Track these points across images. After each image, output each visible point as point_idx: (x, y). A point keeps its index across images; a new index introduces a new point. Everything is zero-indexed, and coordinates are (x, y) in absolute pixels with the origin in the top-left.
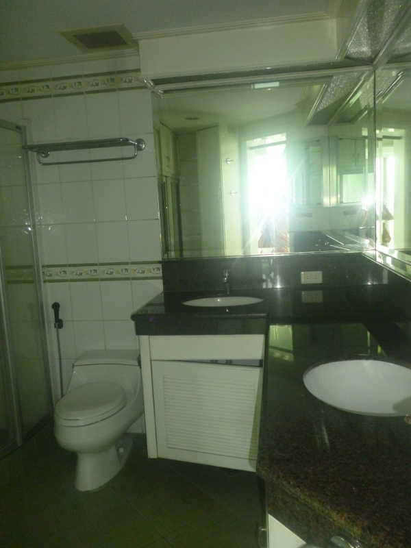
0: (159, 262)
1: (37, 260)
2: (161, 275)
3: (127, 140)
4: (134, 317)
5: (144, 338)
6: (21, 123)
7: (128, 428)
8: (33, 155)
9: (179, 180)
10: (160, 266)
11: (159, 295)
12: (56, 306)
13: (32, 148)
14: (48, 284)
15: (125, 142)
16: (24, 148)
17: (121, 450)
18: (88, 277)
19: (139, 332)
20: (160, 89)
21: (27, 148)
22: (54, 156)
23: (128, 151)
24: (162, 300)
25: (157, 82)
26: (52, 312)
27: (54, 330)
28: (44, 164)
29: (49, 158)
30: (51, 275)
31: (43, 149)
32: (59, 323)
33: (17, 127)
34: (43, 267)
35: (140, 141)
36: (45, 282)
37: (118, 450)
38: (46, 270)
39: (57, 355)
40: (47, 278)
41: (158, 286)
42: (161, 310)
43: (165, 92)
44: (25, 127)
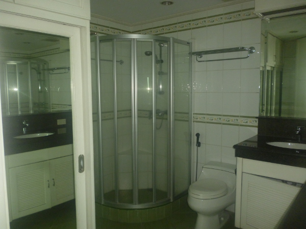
0: (257, 118)
1: (191, 110)
2: (257, 125)
3: (243, 48)
4: (235, 147)
5: (240, 159)
6: (190, 41)
7: (226, 208)
8: (194, 57)
9: (282, 69)
10: (257, 120)
11: (255, 136)
12: (198, 135)
13: (194, 53)
14: (195, 123)
15: (243, 49)
16: (190, 53)
17: (222, 219)
18: (216, 121)
19: (237, 155)
20: (267, 18)
21: (192, 54)
22: (205, 57)
23: (244, 54)
24: (256, 140)
25: (265, 14)
26: (196, 138)
27: (196, 147)
28: (199, 62)
29: (202, 58)
30: (197, 118)
31: (200, 54)
32: (199, 144)
33: (188, 43)
34: (194, 114)
35: (252, 48)
36: (194, 122)
37: (220, 219)
38: (195, 115)
39: (196, 161)
40: (195, 120)
41: (254, 132)
42: (255, 145)
43: (271, 19)
44: (192, 43)
